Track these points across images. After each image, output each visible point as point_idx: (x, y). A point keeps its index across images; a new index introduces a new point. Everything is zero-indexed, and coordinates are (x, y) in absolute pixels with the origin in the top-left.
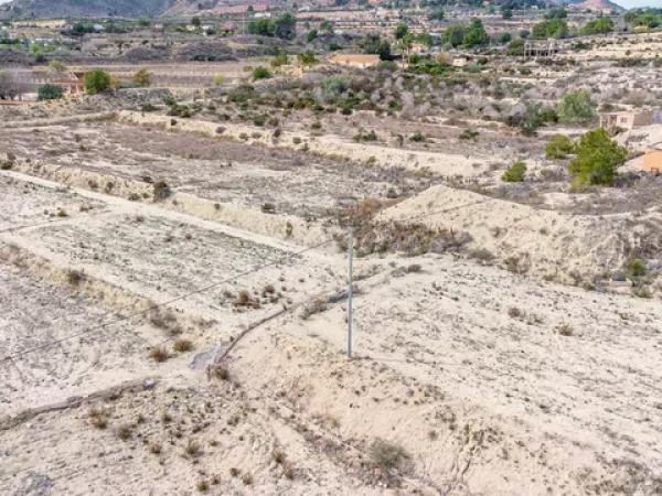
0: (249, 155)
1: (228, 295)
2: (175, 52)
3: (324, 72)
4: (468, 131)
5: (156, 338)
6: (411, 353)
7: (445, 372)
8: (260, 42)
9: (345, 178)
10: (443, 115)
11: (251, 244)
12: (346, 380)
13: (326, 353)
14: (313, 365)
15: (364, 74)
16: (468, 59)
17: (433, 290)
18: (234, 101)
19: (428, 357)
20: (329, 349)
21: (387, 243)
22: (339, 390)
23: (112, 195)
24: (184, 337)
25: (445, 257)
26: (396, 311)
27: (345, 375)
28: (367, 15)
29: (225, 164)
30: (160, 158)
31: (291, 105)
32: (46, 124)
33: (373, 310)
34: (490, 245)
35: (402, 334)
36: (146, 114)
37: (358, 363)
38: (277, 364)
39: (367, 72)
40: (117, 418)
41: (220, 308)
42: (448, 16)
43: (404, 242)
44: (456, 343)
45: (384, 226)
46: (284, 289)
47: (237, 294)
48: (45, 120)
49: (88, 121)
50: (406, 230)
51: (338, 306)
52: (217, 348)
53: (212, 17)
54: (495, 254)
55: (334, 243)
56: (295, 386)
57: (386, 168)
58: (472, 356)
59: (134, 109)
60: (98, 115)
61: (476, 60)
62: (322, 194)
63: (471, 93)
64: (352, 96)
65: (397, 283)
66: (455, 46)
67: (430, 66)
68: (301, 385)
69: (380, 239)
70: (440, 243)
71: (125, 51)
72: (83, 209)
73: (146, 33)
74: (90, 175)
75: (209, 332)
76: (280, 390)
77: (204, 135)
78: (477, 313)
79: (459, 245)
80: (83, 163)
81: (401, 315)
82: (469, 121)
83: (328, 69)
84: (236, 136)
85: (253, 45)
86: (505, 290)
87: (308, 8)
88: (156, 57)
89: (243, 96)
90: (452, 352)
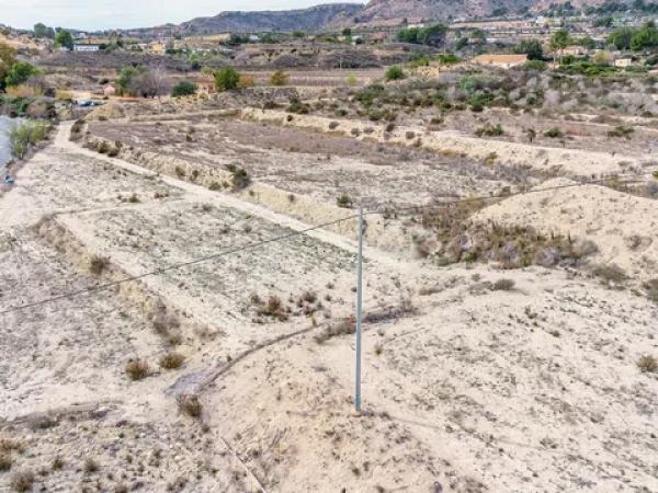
0: (353, 149)
1: (256, 300)
2: (320, 59)
3: (462, 71)
4: (620, 128)
5: (148, 347)
6: (457, 416)
7: (505, 457)
8: (406, 49)
9: (454, 174)
10: (592, 113)
11: (315, 242)
12: (346, 447)
13: (327, 398)
14: (305, 415)
15: (507, 74)
16: (634, 59)
17: (525, 318)
18: (360, 100)
19: (484, 427)
20: (334, 393)
21: (478, 249)
22: (331, 461)
23: (195, 183)
24: (180, 350)
25: (554, 271)
26: (457, 344)
27: (345, 438)
28: (526, 24)
29: (323, 157)
30: (261, 150)
31: (418, 103)
32: (171, 119)
33: (423, 338)
34: (624, 260)
35: (453, 381)
36: (267, 111)
37: (369, 422)
38: (260, 406)
39: (512, 72)
40: (33, 456)
41: (239, 315)
42: (616, 22)
43: (503, 250)
44: (537, 407)
45: (479, 227)
46: (328, 299)
47: (266, 300)
48: (172, 115)
49: (211, 117)
50: (507, 234)
51: (374, 328)
52: (210, 369)
53: (365, 30)
54: (630, 273)
55: (413, 246)
56: (276, 443)
57: (508, 165)
58: (560, 432)
59: (258, 106)
60: (223, 111)
61: (643, 61)
62: (418, 190)
63: (632, 90)
64: (486, 94)
65: (473, 303)
66: (619, 48)
67: (586, 67)
68: (284, 445)
69: (470, 245)
70: (551, 253)
71: (274, 58)
72: (157, 196)
73: (298, 43)
74: (180, 163)
75: (210, 348)
76: (255, 446)
77: (317, 130)
78: (585, 359)
79: (576, 257)
80: (183, 152)
81: (463, 351)
82: (623, 118)
83: (467, 69)
84: (348, 132)
85: (399, 52)
86: (638, 327)
87: (463, 19)
88: (302, 65)
89: (369, 95)
90: (528, 422)
